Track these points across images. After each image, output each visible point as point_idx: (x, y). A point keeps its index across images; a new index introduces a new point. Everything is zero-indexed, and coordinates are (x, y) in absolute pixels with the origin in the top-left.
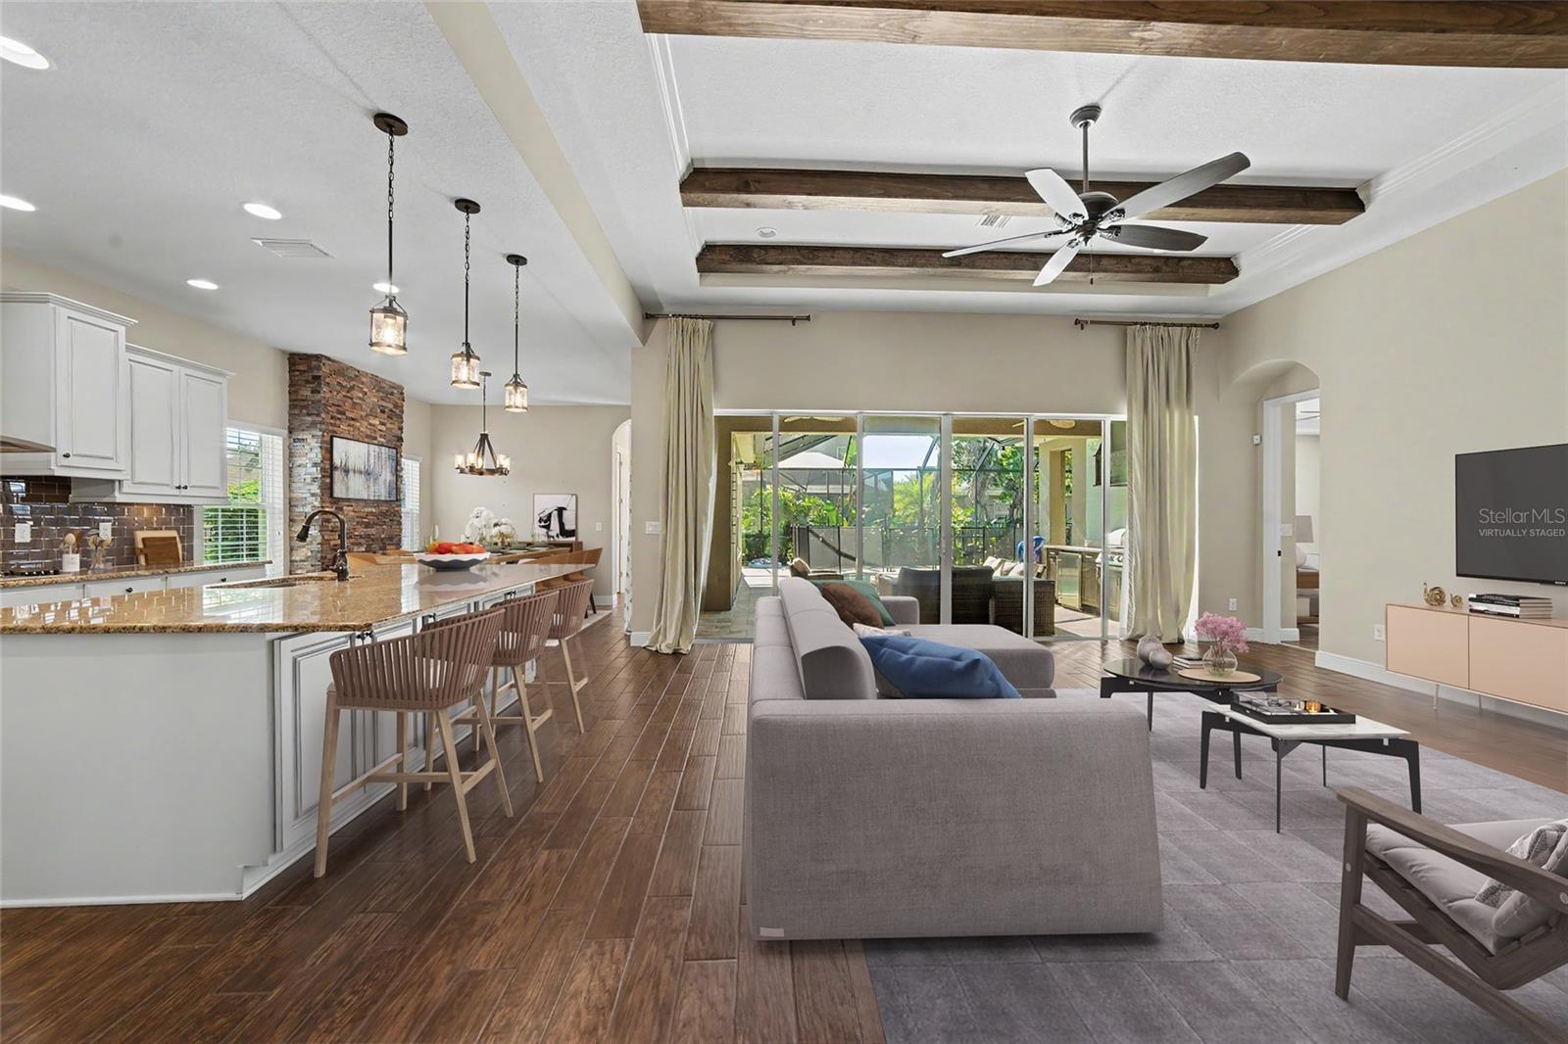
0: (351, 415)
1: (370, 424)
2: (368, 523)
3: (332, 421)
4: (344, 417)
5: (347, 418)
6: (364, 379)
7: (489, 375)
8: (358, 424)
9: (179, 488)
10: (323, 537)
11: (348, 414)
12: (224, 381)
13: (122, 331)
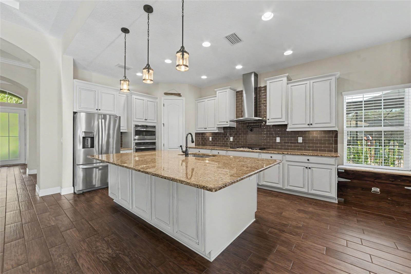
12: (333, 78)
13: (285, 79)
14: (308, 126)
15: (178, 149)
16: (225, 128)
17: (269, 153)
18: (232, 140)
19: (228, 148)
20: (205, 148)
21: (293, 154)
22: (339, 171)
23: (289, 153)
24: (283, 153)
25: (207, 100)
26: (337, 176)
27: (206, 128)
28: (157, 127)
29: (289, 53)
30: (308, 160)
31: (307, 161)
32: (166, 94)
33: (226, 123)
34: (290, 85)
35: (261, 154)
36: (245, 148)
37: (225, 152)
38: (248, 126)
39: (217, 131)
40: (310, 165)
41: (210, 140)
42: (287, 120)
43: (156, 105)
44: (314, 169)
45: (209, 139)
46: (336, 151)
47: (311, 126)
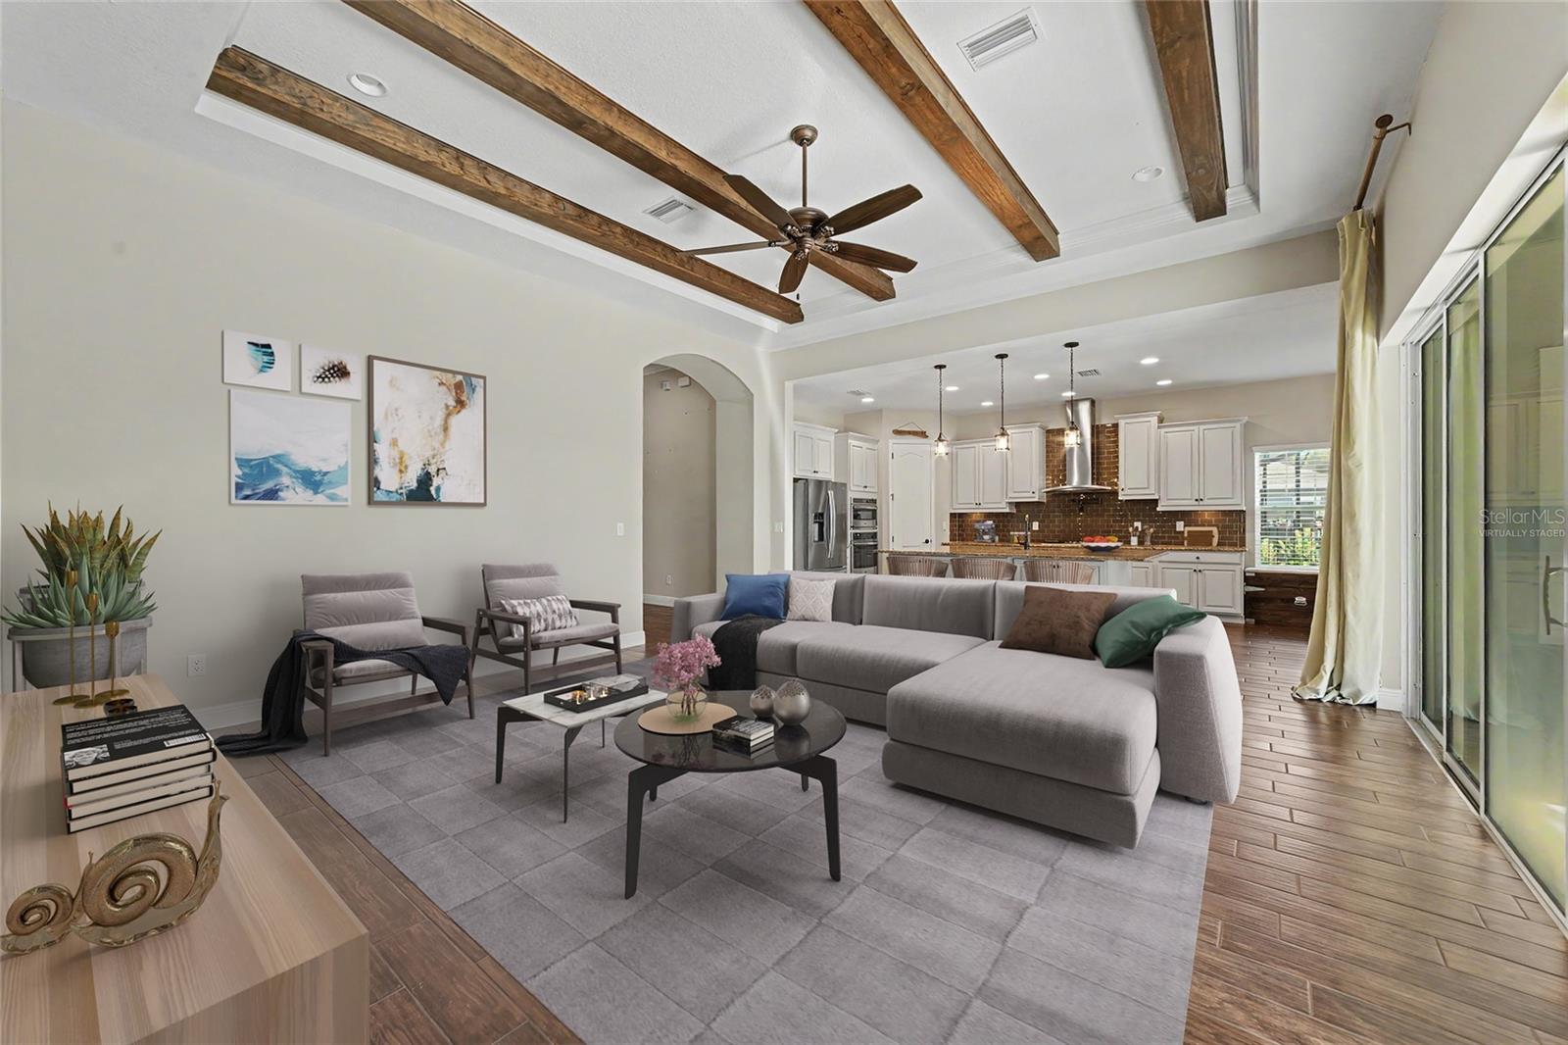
9: (1197, 500)
12: (1238, 425)
13: (1154, 420)
14: (1197, 503)
16: (1018, 505)
18: (1037, 529)
22: (1247, 574)
25: (981, 444)
26: (1243, 584)
27: (980, 504)
28: (878, 502)
29: (1165, 382)
30: (1198, 558)
31: (1196, 560)
32: (897, 432)
33: (1031, 494)
34: (1163, 430)
38: (1073, 501)
39: (1007, 510)
40: (1200, 567)
42: (1159, 492)
43: (878, 455)
44: (1206, 572)
46: (1243, 544)
47: (1201, 503)
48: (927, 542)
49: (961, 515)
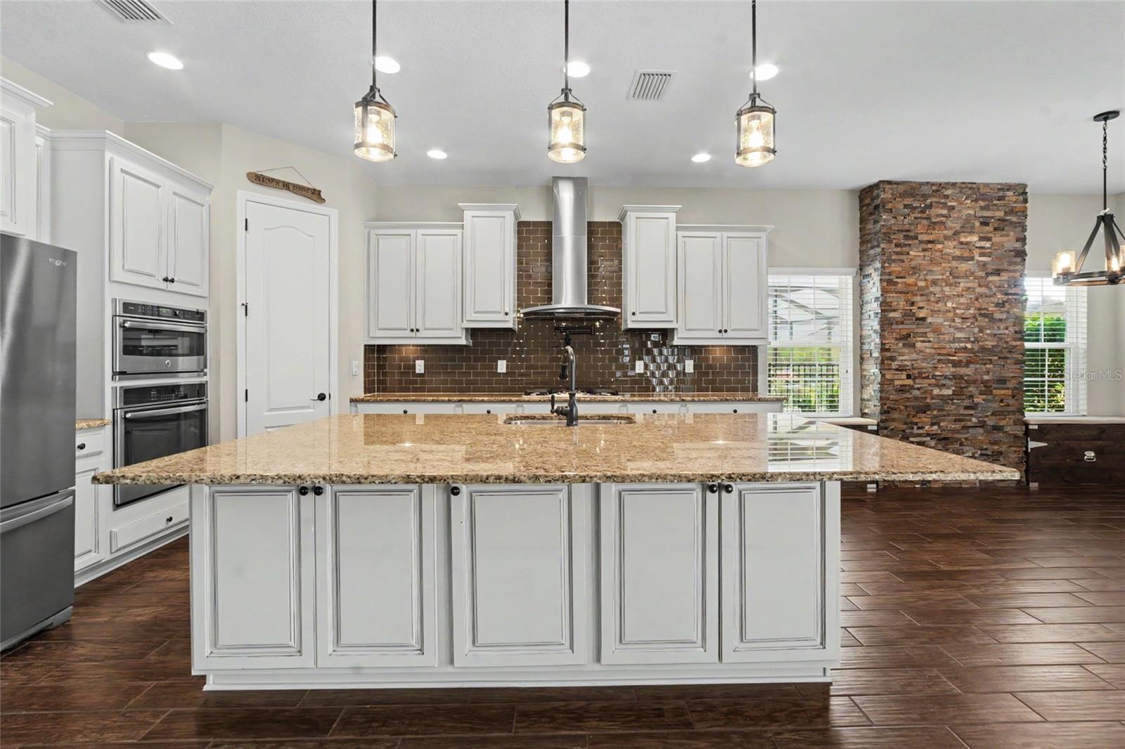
0: (925, 237)
1: (962, 243)
2: (960, 361)
3: (898, 249)
4: (917, 241)
5: (921, 242)
6: (949, 192)
7: (1115, 114)
8: (940, 246)
9: (720, 331)
10: (883, 376)
11: (920, 237)
12: (763, 235)
13: (673, 216)
14: (720, 335)
15: (309, 407)
16: (475, 333)
17: (648, 401)
18: (504, 371)
19: (520, 396)
20: (431, 398)
21: (704, 401)
23: (696, 399)
24: (683, 400)
25: (420, 231)
27: (418, 330)
28: (209, 317)
29: (701, 158)
32: (259, 179)
33: (502, 317)
34: (681, 234)
35: (626, 406)
36: (562, 392)
37: (514, 405)
38: (557, 329)
39: (463, 342)
41: (417, 371)
42: (677, 319)
43: (205, 217)
45: (414, 367)
46: (755, 389)
47: (725, 335)
48: (322, 397)
49: (382, 349)
